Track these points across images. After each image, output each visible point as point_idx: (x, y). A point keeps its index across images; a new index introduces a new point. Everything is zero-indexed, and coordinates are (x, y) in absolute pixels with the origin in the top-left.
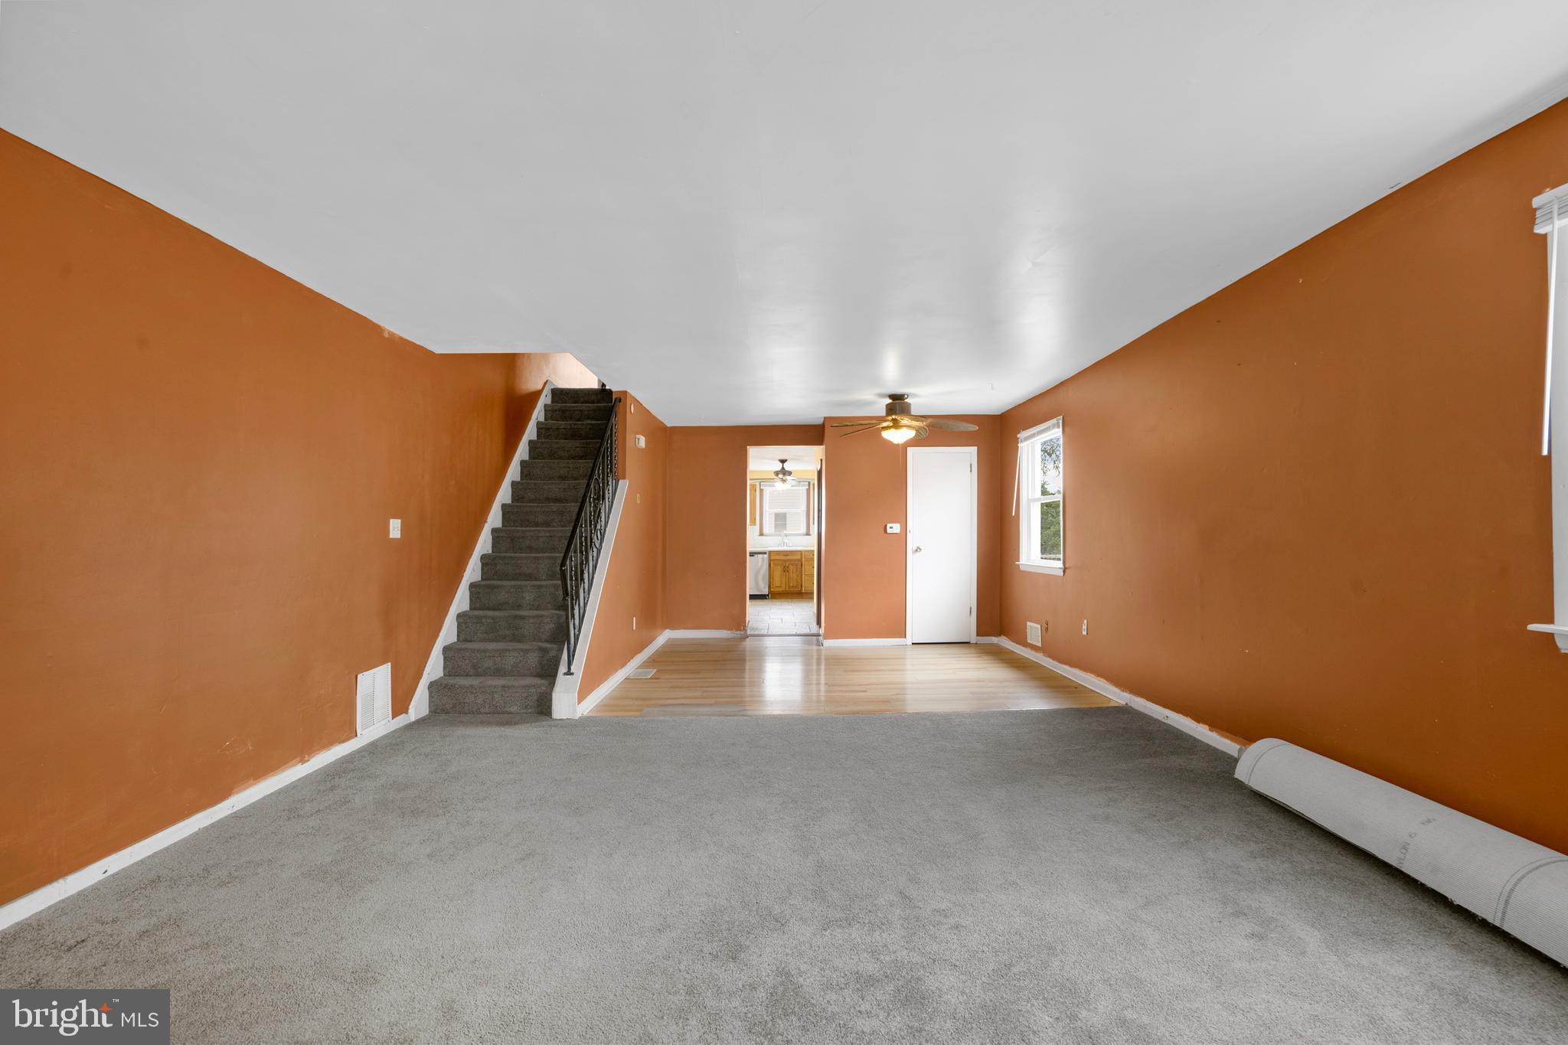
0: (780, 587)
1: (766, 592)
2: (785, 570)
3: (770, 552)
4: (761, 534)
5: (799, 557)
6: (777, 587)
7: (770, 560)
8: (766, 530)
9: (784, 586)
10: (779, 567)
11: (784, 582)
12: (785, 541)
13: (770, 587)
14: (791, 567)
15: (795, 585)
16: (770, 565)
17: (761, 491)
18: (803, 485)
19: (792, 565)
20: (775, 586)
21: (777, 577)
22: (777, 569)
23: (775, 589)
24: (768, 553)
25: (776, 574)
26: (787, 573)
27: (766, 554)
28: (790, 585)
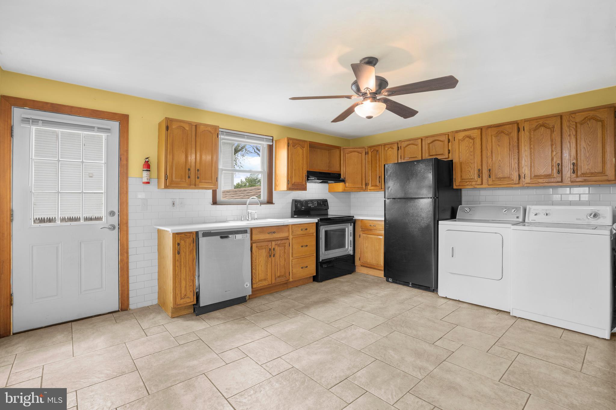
0: (265, 280)
1: (246, 289)
2: (271, 254)
3: (252, 230)
4: (215, 202)
5: (286, 234)
6: (261, 281)
7: (252, 242)
8: (220, 197)
9: (269, 276)
10: (264, 251)
11: (269, 270)
12: (250, 211)
13: (252, 282)
14: (276, 248)
15: (283, 274)
18: (266, 140)
19: (279, 245)
20: (259, 281)
21: (261, 266)
22: (261, 253)
23: (260, 285)
24: (249, 231)
25: (259, 261)
26: (273, 258)
27: (247, 233)
28: (276, 275)
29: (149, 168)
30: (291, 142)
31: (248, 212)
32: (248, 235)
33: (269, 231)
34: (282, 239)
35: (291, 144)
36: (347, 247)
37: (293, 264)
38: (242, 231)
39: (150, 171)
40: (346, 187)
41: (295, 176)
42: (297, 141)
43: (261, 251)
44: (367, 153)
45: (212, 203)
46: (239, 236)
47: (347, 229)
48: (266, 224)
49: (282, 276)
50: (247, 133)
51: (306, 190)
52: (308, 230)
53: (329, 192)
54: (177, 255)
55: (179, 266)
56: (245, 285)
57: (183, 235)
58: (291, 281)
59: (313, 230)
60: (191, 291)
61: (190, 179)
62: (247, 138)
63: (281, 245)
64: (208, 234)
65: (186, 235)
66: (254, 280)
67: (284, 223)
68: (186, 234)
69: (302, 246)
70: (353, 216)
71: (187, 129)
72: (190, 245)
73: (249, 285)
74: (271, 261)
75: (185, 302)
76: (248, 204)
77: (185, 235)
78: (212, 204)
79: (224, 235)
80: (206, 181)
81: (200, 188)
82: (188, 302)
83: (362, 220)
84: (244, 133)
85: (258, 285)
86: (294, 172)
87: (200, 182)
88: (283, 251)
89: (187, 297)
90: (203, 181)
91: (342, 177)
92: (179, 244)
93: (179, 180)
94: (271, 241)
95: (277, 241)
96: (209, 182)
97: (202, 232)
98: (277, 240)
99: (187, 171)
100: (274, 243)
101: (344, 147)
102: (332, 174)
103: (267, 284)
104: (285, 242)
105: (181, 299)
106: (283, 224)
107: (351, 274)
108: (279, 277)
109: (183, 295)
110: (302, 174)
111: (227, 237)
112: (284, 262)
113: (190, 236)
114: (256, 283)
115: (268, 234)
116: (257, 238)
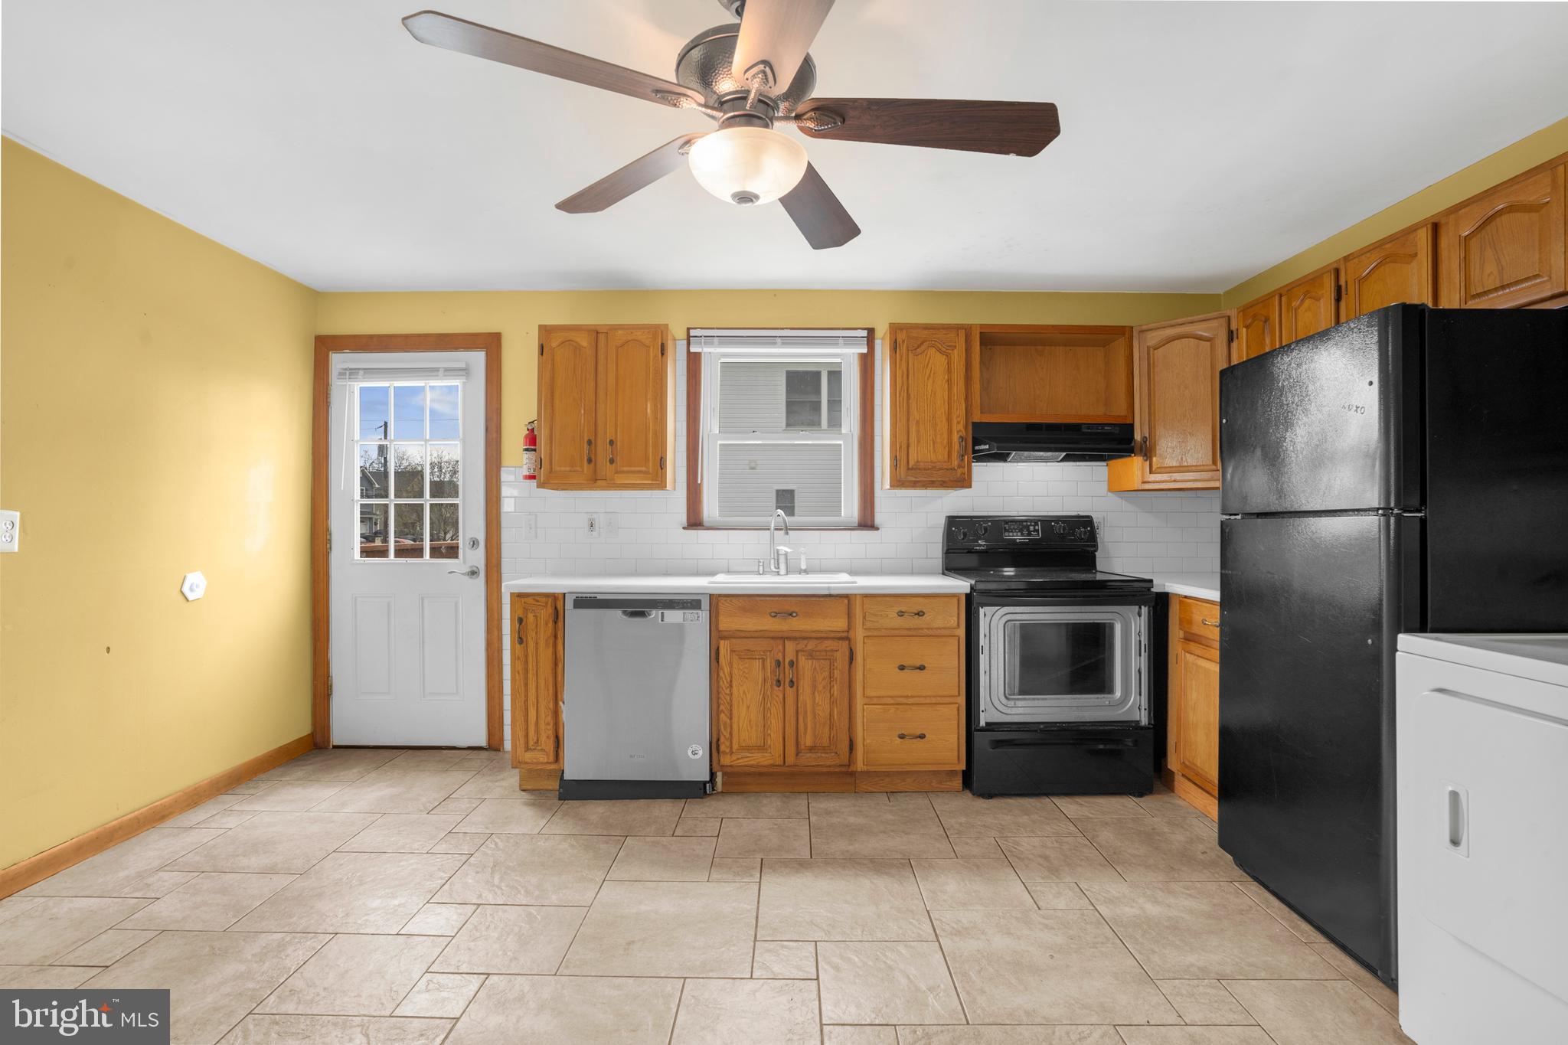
0: (762, 748)
1: (694, 762)
2: (784, 676)
3: (717, 601)
4: (695, 521)
5: (840, 624)
6: (748, 748)
7: (717, 635)
8: (710, 508)
9: (775, 739)
10: (757, 664)
11: (775, 724)
12: (783, 549)
13: (714, 747)
14: (805, 664)
15: (826, 742)
16: (715, 656)
17: (694, 362)
18: (849, 341)
19: (811, 655)
20: (742, 748)
21: (748, 707)
22: (746, 670)
23: (742, 762)
24: (705, 604)
25: (741, 693)
26: (790, 692)
27: (699, 608)
28: (802, 742)
29: (535, 444)
30: (901, 336)
31: (778, 551)
32: (704, 615)
33: (775, 610)
34: (823, 635)
35: (903, 341)
36: (1118, 694)
37: (865, 720)
38: (688, 603)
39: (535, 450)
40: (1151, 472)
41: (919, 442)
42: (926, 332)
43: (747, 665)
44: (1235, 336)
45: (686, 525)
46: (673, 616)
47: (1118, 628)
48: (764, 588)
49: (824, 749)
50: (787, 328)
51: (970, 487)
52: (926, 618)
53: (1110, 490)
54: (517, 645)
55: (520, 672)
56: (690, 753)
57: (530, 600)
58: (859, 769)
59: (953, 619)
60: (548, 737)
61: (592, 464)
62: (783, 343)
63: (818, 653)
64: (587, 602)
65: (537, 601)
66: (724, 743)
67: (829, 588)
68: (537, 598)
69: (902, 668)
70: (1151, 581)
71: (585, 344)
72: (547, 624)
73: (700, 753)
74: (781, 696)
75: (535, 761)
76: (776, 529)
77: (534, 599)
78: (684, 528)
79: (637, 607)
80: (633, 469)
81: (618, 487)
82: (541, 760)
83: (1186, 597)
84: (776, 331)
85: (738, 759)
86: (913, 429)
87: (617, 472)
88: (826, 674)
89: (540, 748)
90: (625, 469)
91: (1138, 437)
92: (521, 621)
93: (568, 469)
94: (783, 638)
95: (806, 642)
96: (640, 472)
97: (574, 597)
98: (805, 638)
99: (586, 446)
100: (790, 647)
101: (1144, 327)
102: (1090, 426)
103: (766, 763)
104: (835, 648)
105: (527, 749)
106: (826, 592)
107: (1141, 795)
108: (812, 749)
109: (531, 743)
110: (945, 436)
111: (642, 614)
112: (828, 706)
113: (547, 603)
114: (731, 753)
115: (771, 616)
116: (734, 627)
